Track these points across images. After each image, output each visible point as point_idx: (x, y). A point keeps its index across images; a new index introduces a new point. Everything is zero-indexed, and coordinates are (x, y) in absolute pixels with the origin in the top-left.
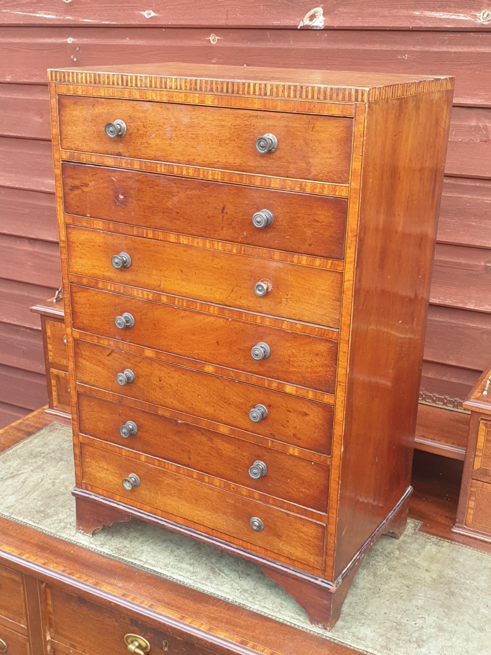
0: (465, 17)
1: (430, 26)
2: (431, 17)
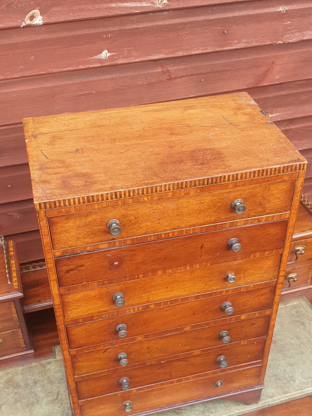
0: (147, 4)
1: (124, 13)
2: (124, 7)
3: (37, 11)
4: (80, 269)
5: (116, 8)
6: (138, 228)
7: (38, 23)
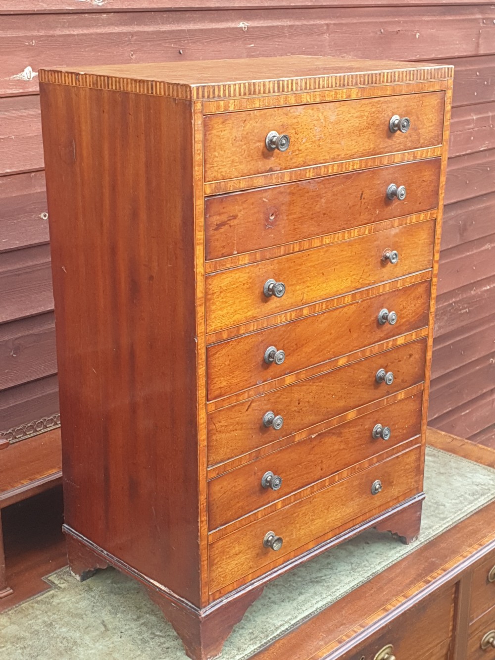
1: (54, 8)
4: (232, 224)
6: (297, 152)
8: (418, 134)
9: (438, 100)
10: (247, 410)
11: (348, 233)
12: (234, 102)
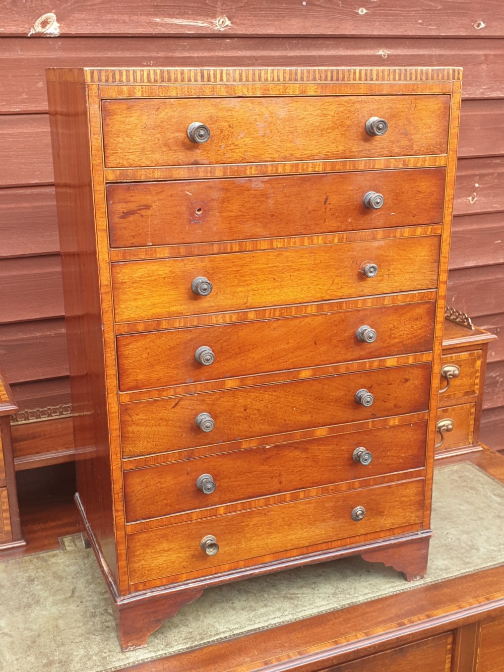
0: (203, 23)
1: (172, 32)
2: (172, 24)
3: (52, 16)
4: (144, 214)
5: (162, 24)
6: (232, 147)
7: (52, 32)
8: (410, 140)
9: (440, 105)
10: (174, 407)
11: (309, 239)
12: (142, 88)
